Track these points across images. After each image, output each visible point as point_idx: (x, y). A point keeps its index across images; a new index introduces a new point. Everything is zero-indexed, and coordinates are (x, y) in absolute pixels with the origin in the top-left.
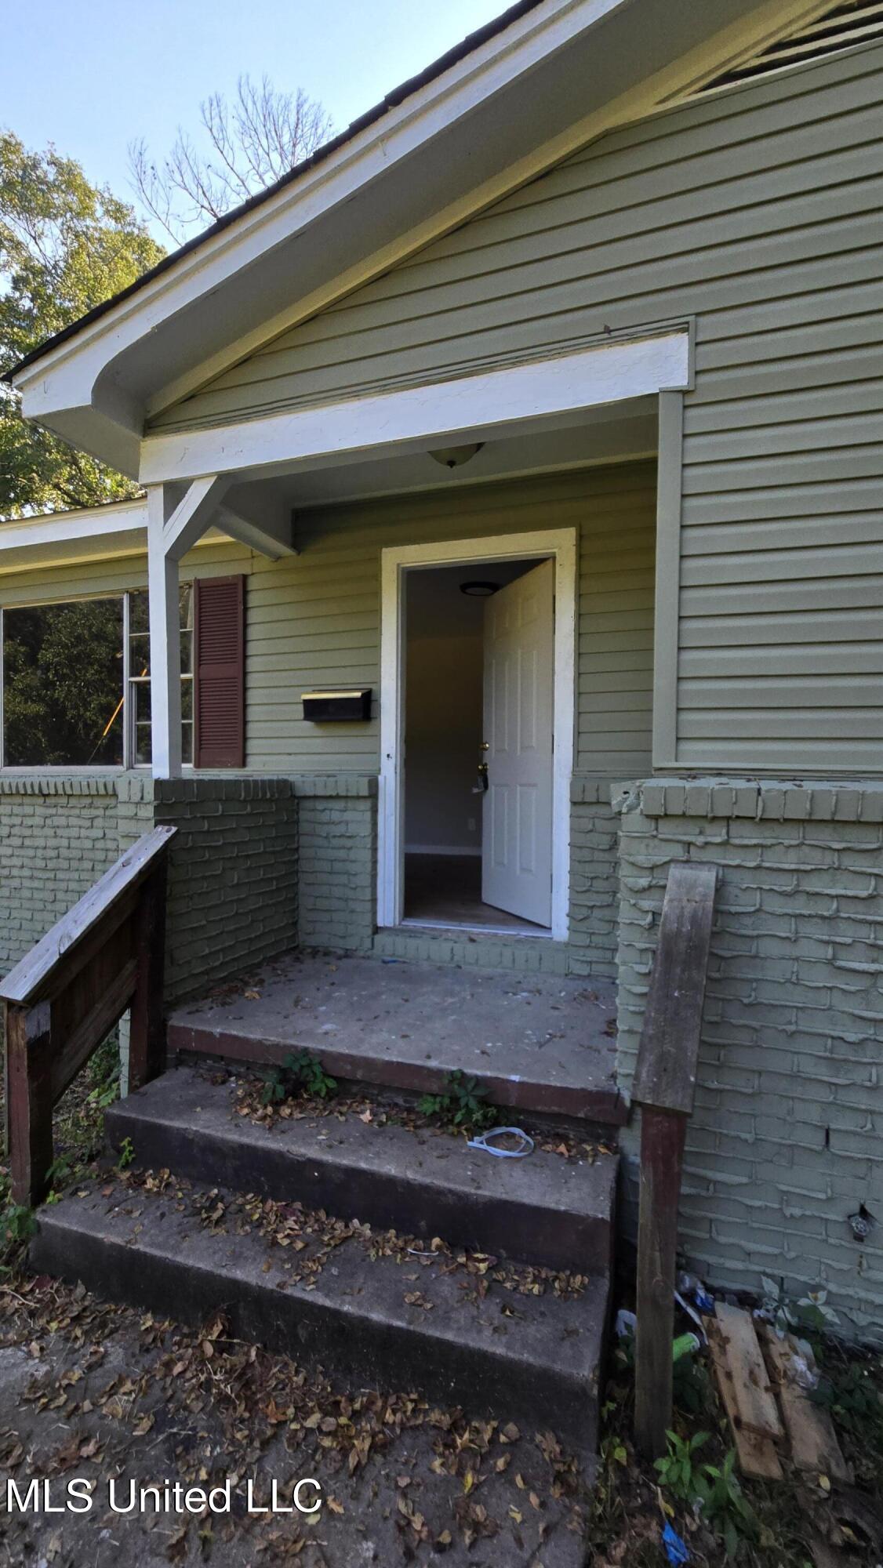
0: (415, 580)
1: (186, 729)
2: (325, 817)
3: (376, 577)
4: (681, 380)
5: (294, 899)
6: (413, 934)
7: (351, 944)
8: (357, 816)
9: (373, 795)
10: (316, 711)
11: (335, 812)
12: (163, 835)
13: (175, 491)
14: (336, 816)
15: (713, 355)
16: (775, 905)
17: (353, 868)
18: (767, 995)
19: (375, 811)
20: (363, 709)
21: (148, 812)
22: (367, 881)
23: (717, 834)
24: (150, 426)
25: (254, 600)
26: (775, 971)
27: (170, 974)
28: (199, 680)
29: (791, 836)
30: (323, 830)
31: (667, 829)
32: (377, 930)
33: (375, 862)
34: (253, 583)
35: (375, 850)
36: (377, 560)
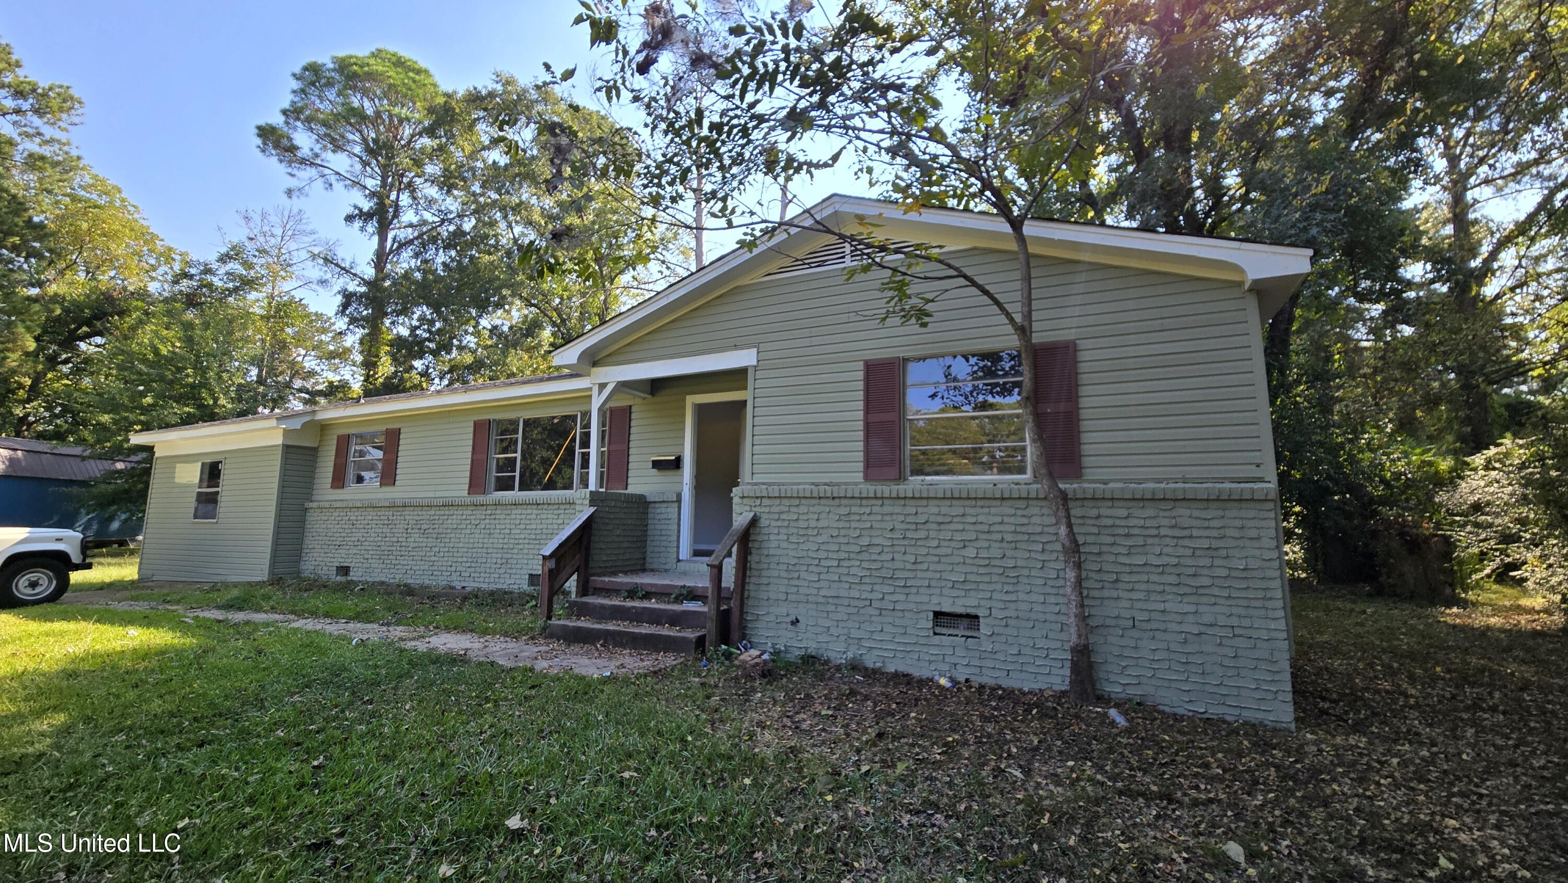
0: (701, 411)
1: (602, 473)
2: (659, 511)
3: (684, 407)
4: (755, 363)
5: (645, 547)
6: (695, 562)
7: (667, 567)
8: (673, 509)
9: (679, 500)
10: (657, 465)
11: (662, 508)
12: (592, 509)
13: (602, 386)
14: (663, 510)
15: (763, 356)
16: (774, 524)
17: (669, 533)
18: (772, 552)
19: (679, 508)
20: (677, 463)
21: (587, 502)
22: (675, 538)
23: (758, 502)
24: (595, 364)
25: (633, 416)
26: (774, 544)
27: (591, 564)
28: (609, 452)
29: (777, 501)
30: (658, 517)
31: (745, 501)
32: (679, 561)
33: (679, 531)
34: (633, 409)
35: (679, 525)
36: (684, 400)
